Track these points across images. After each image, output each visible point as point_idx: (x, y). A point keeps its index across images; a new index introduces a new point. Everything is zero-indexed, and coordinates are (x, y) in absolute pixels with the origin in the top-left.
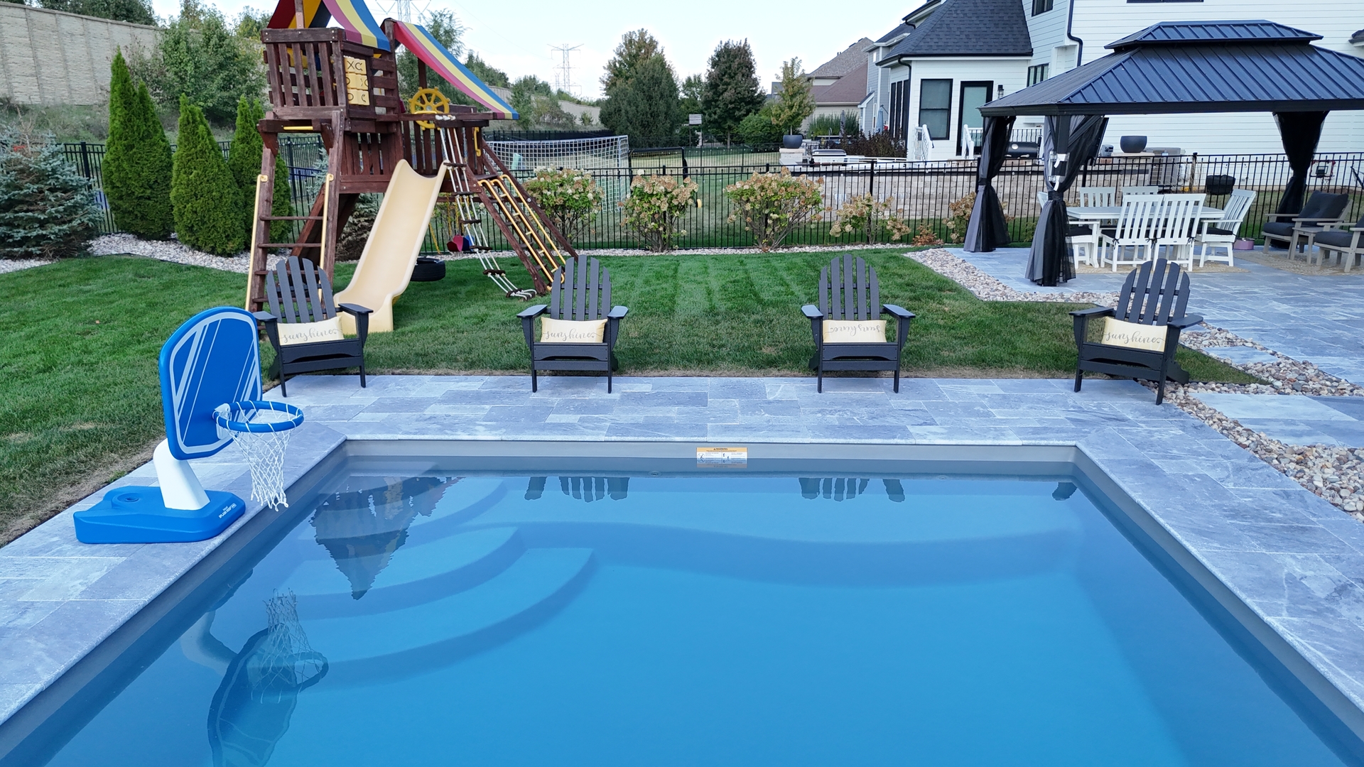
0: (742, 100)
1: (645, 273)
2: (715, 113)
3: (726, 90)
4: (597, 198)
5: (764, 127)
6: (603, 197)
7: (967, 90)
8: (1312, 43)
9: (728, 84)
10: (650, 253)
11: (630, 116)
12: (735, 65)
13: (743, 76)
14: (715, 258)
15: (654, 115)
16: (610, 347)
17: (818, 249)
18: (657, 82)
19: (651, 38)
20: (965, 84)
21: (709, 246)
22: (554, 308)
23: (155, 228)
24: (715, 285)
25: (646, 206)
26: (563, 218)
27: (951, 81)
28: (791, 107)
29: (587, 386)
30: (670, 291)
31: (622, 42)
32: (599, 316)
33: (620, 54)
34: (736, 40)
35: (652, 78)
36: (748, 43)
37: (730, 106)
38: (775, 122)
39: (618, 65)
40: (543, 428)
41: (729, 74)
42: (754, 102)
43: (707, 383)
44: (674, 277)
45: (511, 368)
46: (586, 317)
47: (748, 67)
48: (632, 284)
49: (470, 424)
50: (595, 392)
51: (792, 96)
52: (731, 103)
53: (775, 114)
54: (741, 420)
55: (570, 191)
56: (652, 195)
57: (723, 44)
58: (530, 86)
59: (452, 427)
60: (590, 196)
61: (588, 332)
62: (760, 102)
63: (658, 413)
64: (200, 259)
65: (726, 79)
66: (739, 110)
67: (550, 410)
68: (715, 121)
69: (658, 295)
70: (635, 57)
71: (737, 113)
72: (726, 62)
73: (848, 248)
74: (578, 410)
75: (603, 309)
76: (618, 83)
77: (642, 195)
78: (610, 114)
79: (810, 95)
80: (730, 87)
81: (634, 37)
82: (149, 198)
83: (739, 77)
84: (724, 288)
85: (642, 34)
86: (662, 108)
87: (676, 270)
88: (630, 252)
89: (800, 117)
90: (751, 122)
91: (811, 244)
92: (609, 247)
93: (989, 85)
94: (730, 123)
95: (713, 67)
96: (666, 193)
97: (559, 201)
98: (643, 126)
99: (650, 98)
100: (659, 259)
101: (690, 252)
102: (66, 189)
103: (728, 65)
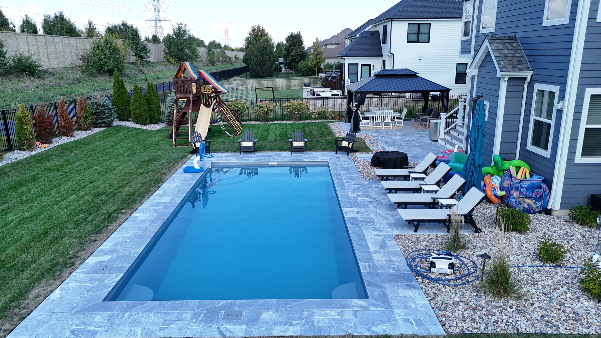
0: (299, 55)
1: (261, 130)
2: (288, 60)
3: (292, 51)
4: (247, 107)
5: (307, 66)
6: (249, 107)
7: (363, 67)
8: (417, 75)
9: (293, 49)
10: (262, 123)
11: (255, 62)
12: (295, 42)
13: (299, 45)
14: (280, 124)
15: (265, 61)
16: (254, 147)
17: (309, 121)
18: (265, 48)
19: (263, 28)
20: (362, 65)
21: (279, 120)
22: (244, 140)
23: (125, 118)
24: (278, 133)
25: (261, 110)
26: (238, 113)
27: (358, 64)
28: (316, 59)
29: (250, 154)
30: (267, 135)
31: (250, 30)
32: (252, 141)
33: (250, 35)
34: (296, 32)
35: (263, 47)
36: (300, 33)
37: (294, 57)
38: (310, 65)
39: (249, 39)
40: (244, 160)
41: (293, 45)
42: (303, 55)
43: (272, 153)
44: (268, 131)
45: (235, 151)
46: (250, 142)
47: (301, 42)
48: (258, 133)
49: (231, 160)
50: (252, 155)
51: (317, 55)
52: (294, 56)
53: (310, 61)
54: (277, 159)
55: (240, 106)
56: (262, 107)
57: (291, 33)
58: (213, 45)
59: (229, 160)
60: (245, 107)
61: (250, 144)
62: (306, 56)
63: (263, 158)
64: (138, 126)
65: (292, 47)
66: (297, 59)
67: (244, 158)
68: (288, 63)
69: (264, 136)
70: (256, 36)
71: (297, 60)
72: (292, 40)
73: (317, 121)
74: (249, 158)
75: (253, 140)
76: (250, 46)
77: (260, 107)
78: (247, 59)
79: (324, 55)
80: (294, 50)
81: (255, 28)
82: (124, 110)
83: (297, 46)
84: (280, 134)
85: (259, 27)
86: (268, 59)
87: (269, 129)
88: (257, 123)
89: (320, 63)
90: (302, 64)
91: (307, 120)
92: (250, 121)
93: (370, 65)
94: (294, 64)
95: (287, 42)
96: (267, 106)
97: (237, 109)
98: (260, 66)
99: (262, 55)
100: (265, 125)
101: (274, 122)
102: (109, 109)
103: (293, 41)
